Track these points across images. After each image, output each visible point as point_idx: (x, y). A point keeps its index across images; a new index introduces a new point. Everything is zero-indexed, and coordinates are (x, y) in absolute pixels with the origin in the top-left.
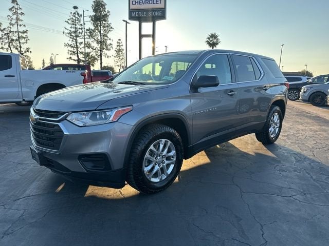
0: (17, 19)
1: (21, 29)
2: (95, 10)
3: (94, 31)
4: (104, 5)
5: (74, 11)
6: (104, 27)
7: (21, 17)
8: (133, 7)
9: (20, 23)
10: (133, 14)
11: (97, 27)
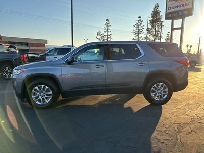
0: (108, 29)
1: (109, 33)
2: (153, 17)
3: (151, 29)
4: (159, 13)
5: (139, 19)
6: (158, 26)
7: (109, 28)
8: (168, 11)
9: (109, 30)
10: (168, 16)
11: (153, 26)
